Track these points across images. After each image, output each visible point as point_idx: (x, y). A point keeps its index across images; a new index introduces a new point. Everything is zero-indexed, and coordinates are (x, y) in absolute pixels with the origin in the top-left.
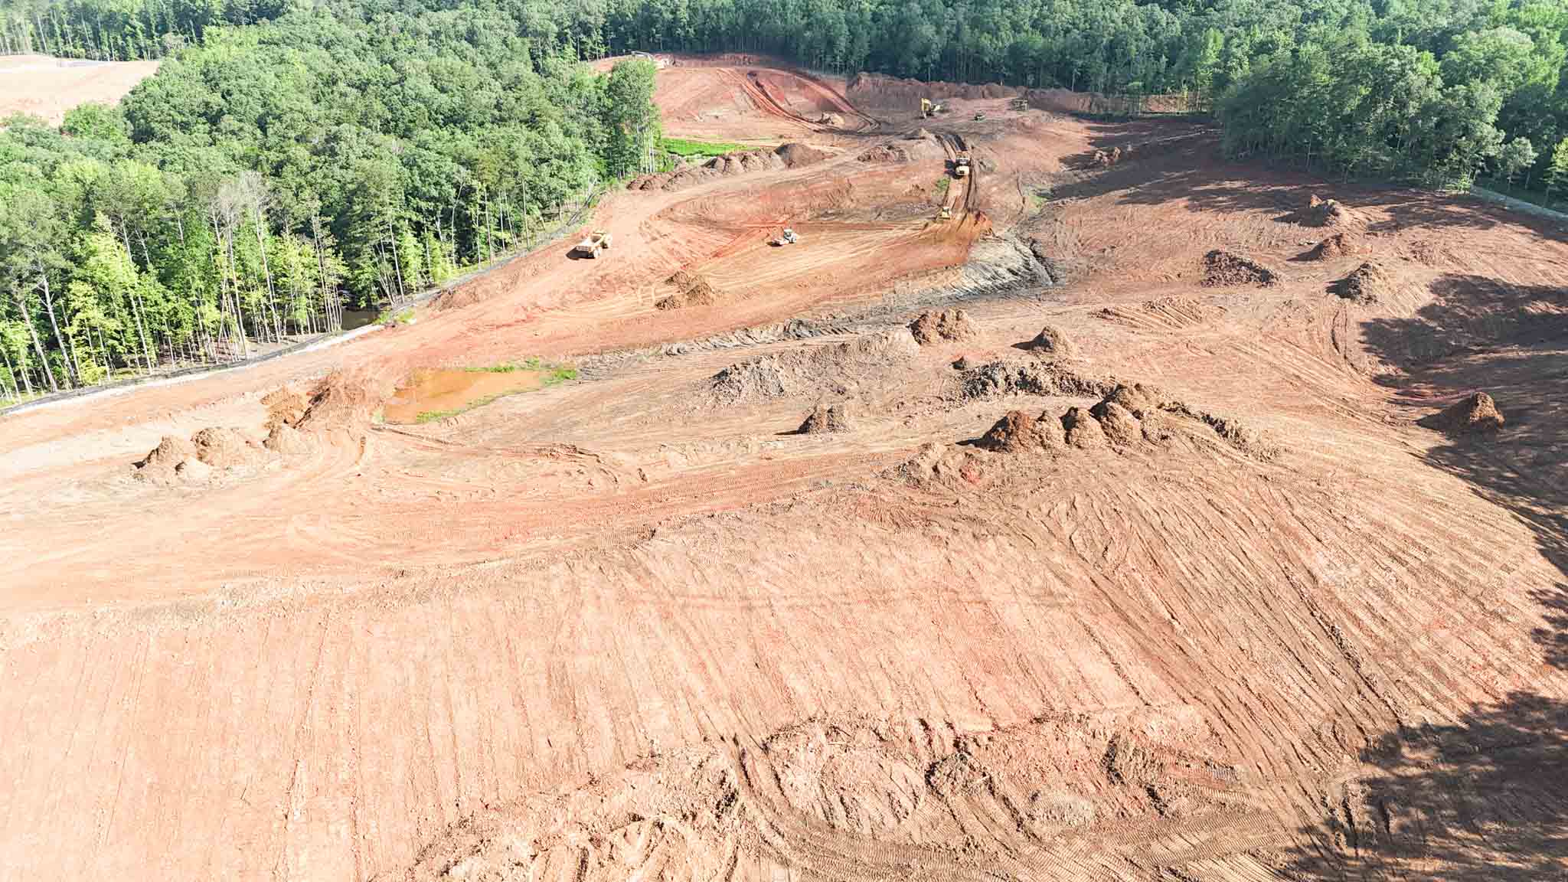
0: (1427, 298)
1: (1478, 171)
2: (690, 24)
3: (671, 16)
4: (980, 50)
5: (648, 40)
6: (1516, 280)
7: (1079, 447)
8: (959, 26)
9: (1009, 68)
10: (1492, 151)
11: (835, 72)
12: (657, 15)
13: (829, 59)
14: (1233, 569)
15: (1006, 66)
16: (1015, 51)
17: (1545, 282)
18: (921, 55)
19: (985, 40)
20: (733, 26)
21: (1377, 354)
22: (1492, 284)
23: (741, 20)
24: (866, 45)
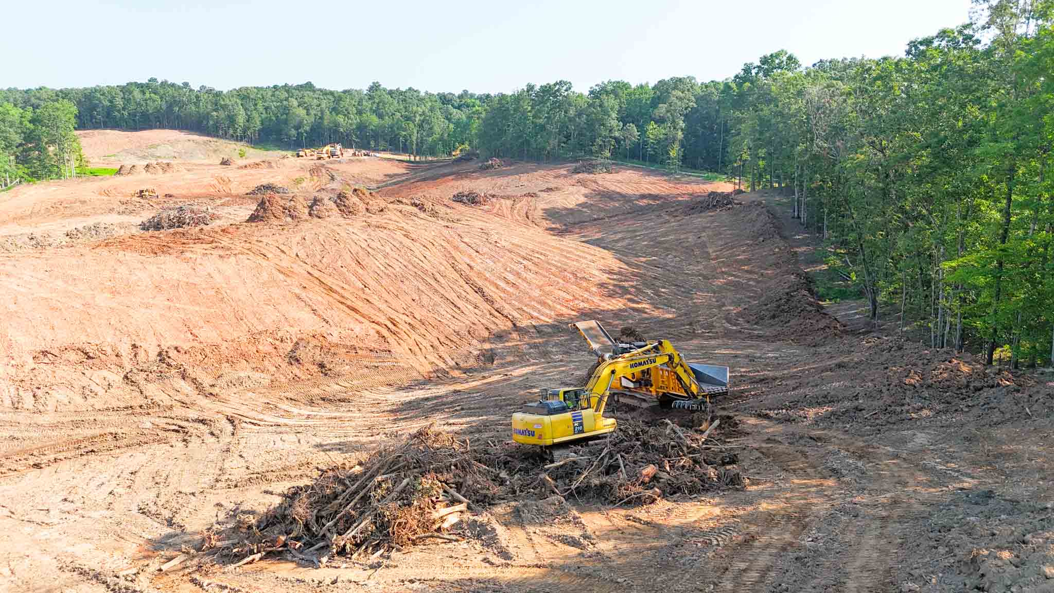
0: (582, 200)
1: (612, 147)
2: (124, 109)
3: (109, 104)
4: (337, 125)
5: (91, 121)
6: (630, 192)
7: (319, 217)
8: (322, 112)
9: (357, 137)
10: (617, 134)
11: (237, 140)
12: (97, 102)
13: (231, 131)
14: (416, 264)
15: (356, 135)
16: (361, 127)
17: (647, 192)
18: (297, 128)
19: (340, 119)
20: (158, 110)
21: (550, 220)
22: (618, 193)
23: (164, 107)
24: (258, 123)
